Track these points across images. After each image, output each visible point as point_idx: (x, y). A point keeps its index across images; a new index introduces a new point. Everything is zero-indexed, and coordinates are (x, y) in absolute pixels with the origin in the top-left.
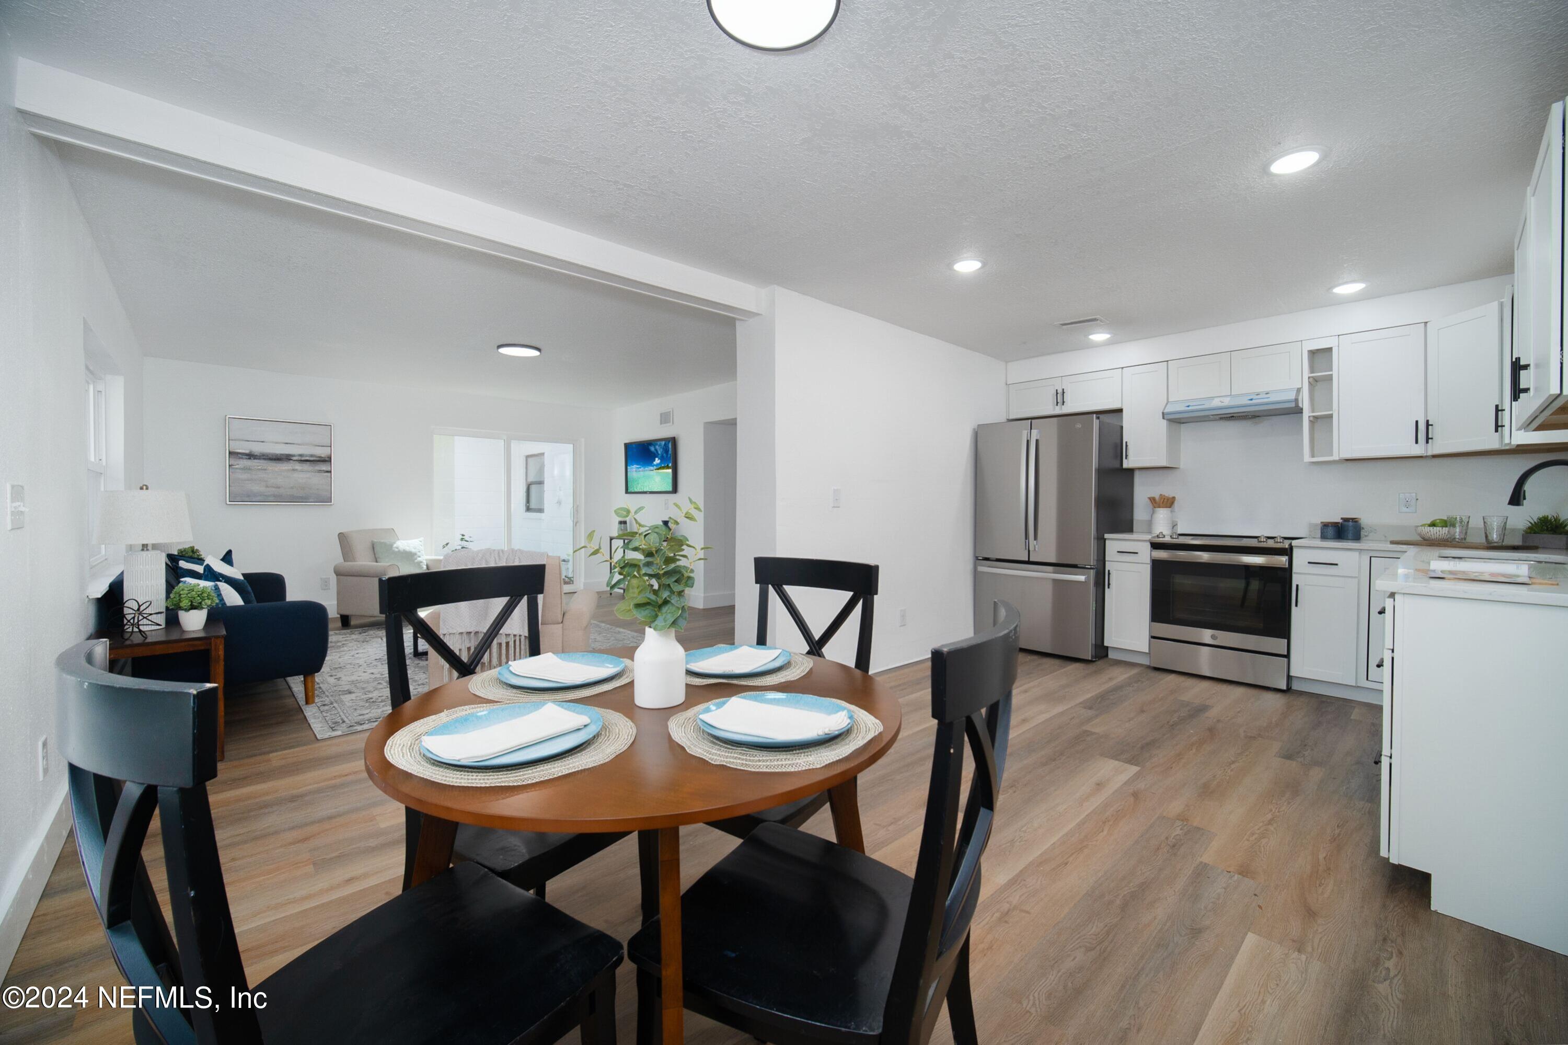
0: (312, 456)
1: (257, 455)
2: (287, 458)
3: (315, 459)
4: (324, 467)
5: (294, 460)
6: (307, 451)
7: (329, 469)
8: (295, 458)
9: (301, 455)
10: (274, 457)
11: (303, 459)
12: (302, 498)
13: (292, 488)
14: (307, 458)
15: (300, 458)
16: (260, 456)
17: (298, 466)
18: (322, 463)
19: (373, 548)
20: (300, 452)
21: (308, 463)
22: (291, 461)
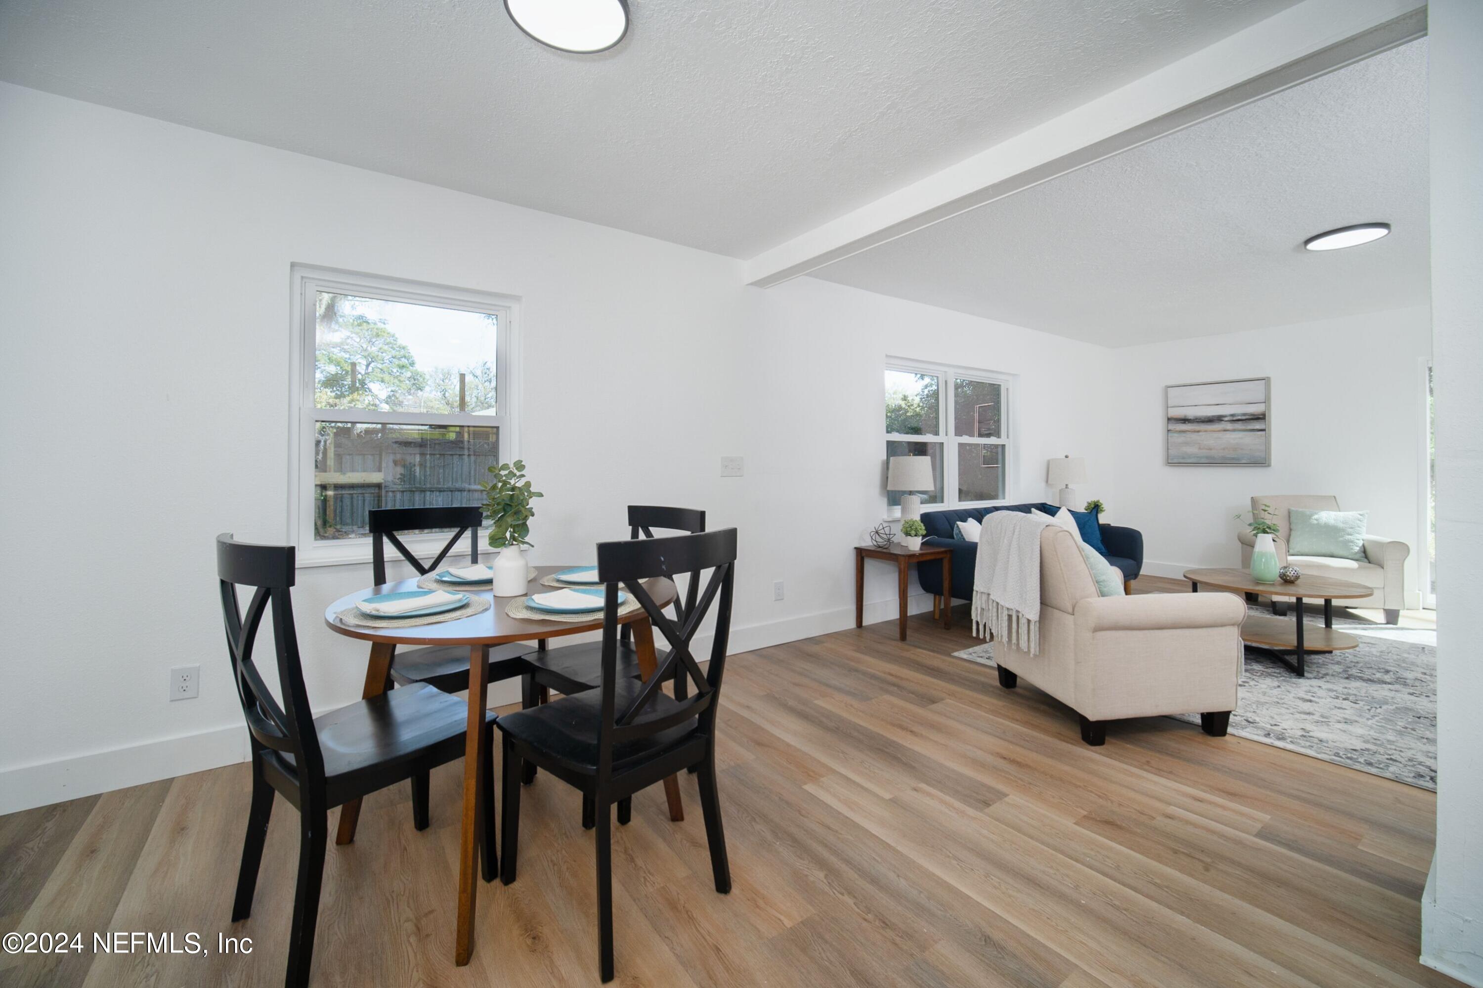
0: (1244, 414)
1: (1190, 420)
2: (1219, 419)
3: (1247, 417)
4: (1257, 425)
5: (1226, 421)
6: (1239, 410)
7: (1263, 427)
8: (1226, 419)
9: (1232, 415)
10: (1206, 420)
11: (1235, 418)
12: (1233, 459)
13: (1224, 449)
14: (1239, 418)
15: (1231, 418)
16: (1194, 420)
17: (1229, 426)
18: (1255, 421)
19: (1289, 517)
20: (1232, 412)
21: (1240, 422)
22: (1223, 422)
